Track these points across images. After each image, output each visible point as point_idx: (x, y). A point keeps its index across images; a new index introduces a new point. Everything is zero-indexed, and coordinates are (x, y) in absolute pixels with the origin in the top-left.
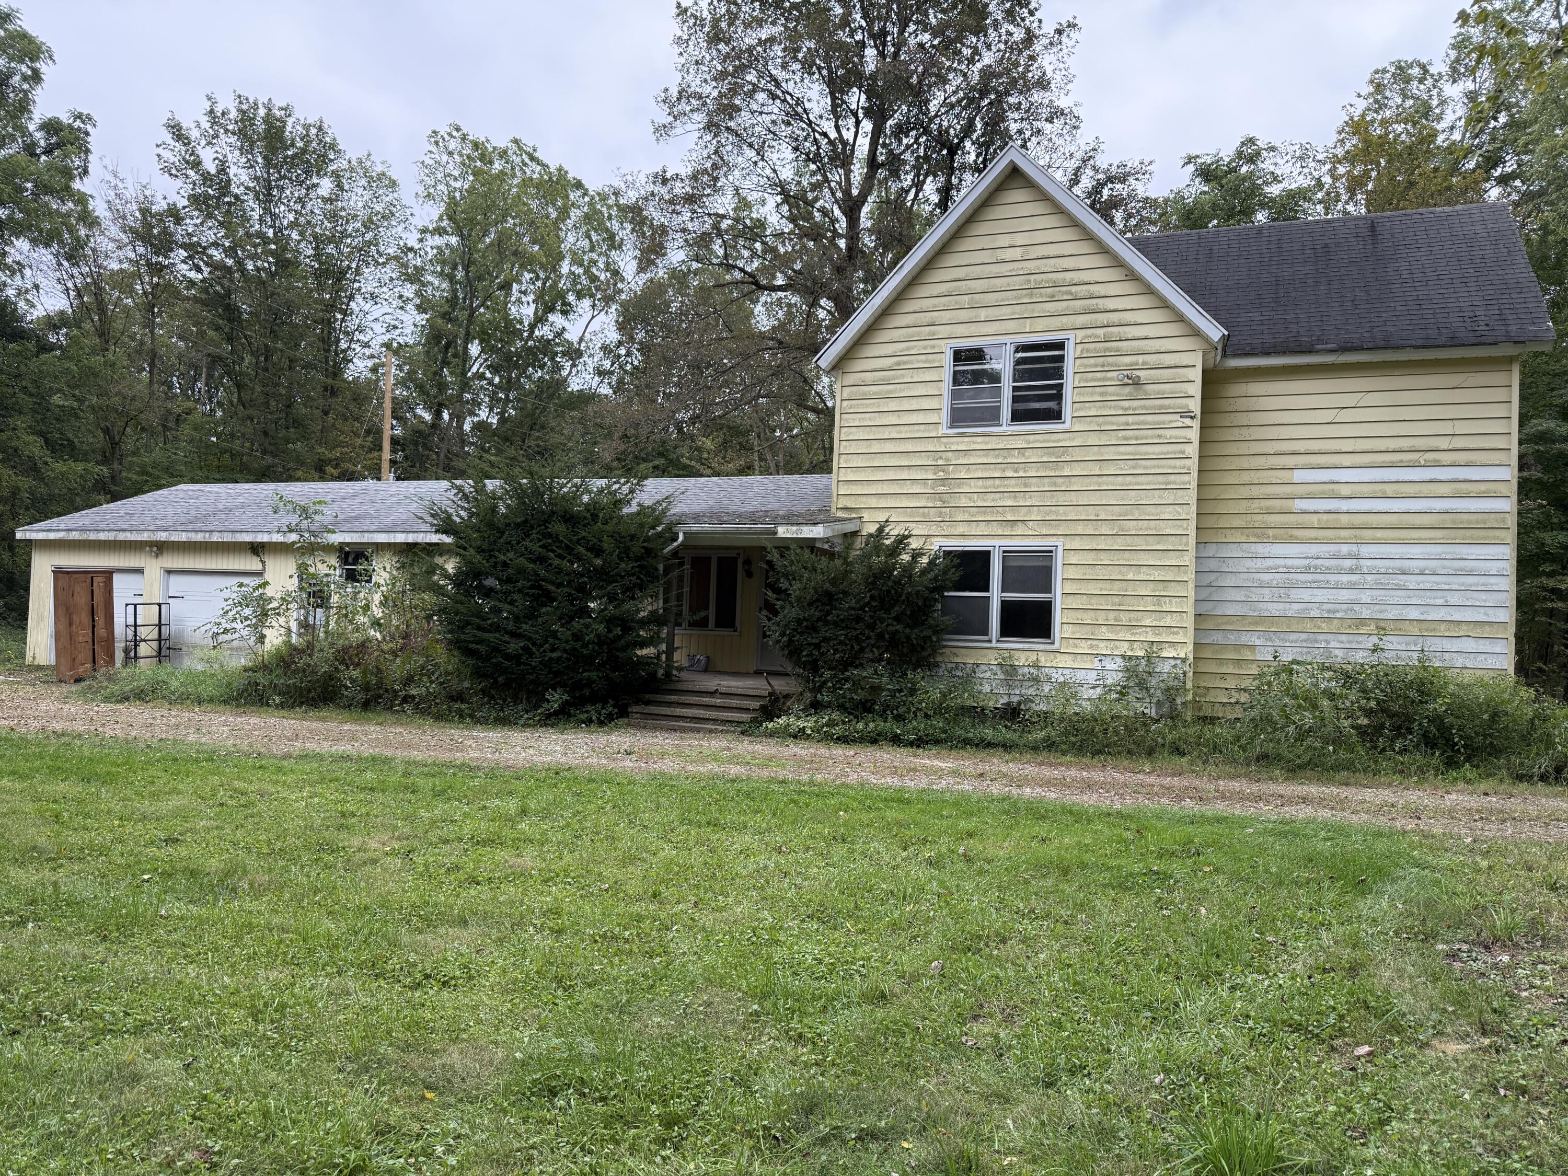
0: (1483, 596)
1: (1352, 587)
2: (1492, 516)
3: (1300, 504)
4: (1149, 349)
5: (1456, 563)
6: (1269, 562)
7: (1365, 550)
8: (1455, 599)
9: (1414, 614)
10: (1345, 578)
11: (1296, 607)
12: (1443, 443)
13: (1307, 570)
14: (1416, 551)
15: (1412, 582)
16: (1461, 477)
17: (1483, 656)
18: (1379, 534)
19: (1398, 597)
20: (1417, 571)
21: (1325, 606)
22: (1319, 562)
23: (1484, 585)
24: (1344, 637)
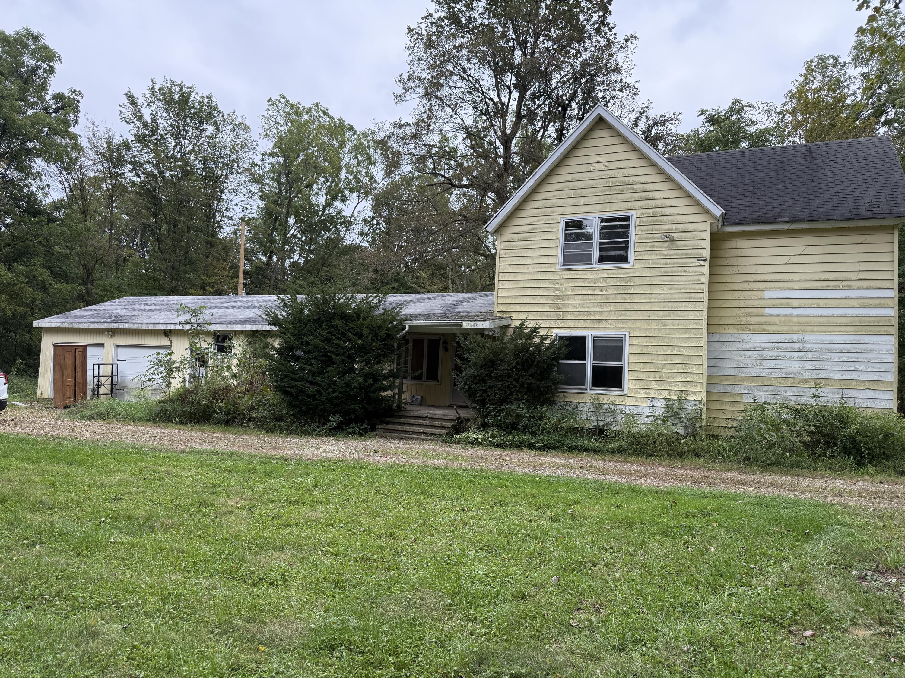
0: (878, 365)
1: (799, 359)
2: (883, 318)
3: (768, 311)
4: (679, 221)
5: (863, 346)
6: (751, 345)
7: (807, 338)
8: (861, 367)
9: (837, 376)
10: (795, 354)
11: (766, 371)
12: (853, 276)
15: (835, 357)
16: (864, 296)
17: (878, 401)
18: (816, 328)
19: (827, 365)
20: (838, 351)
21: (784, 371)
22: (780, 345)
23: (878, 359)
24: (795, 389)
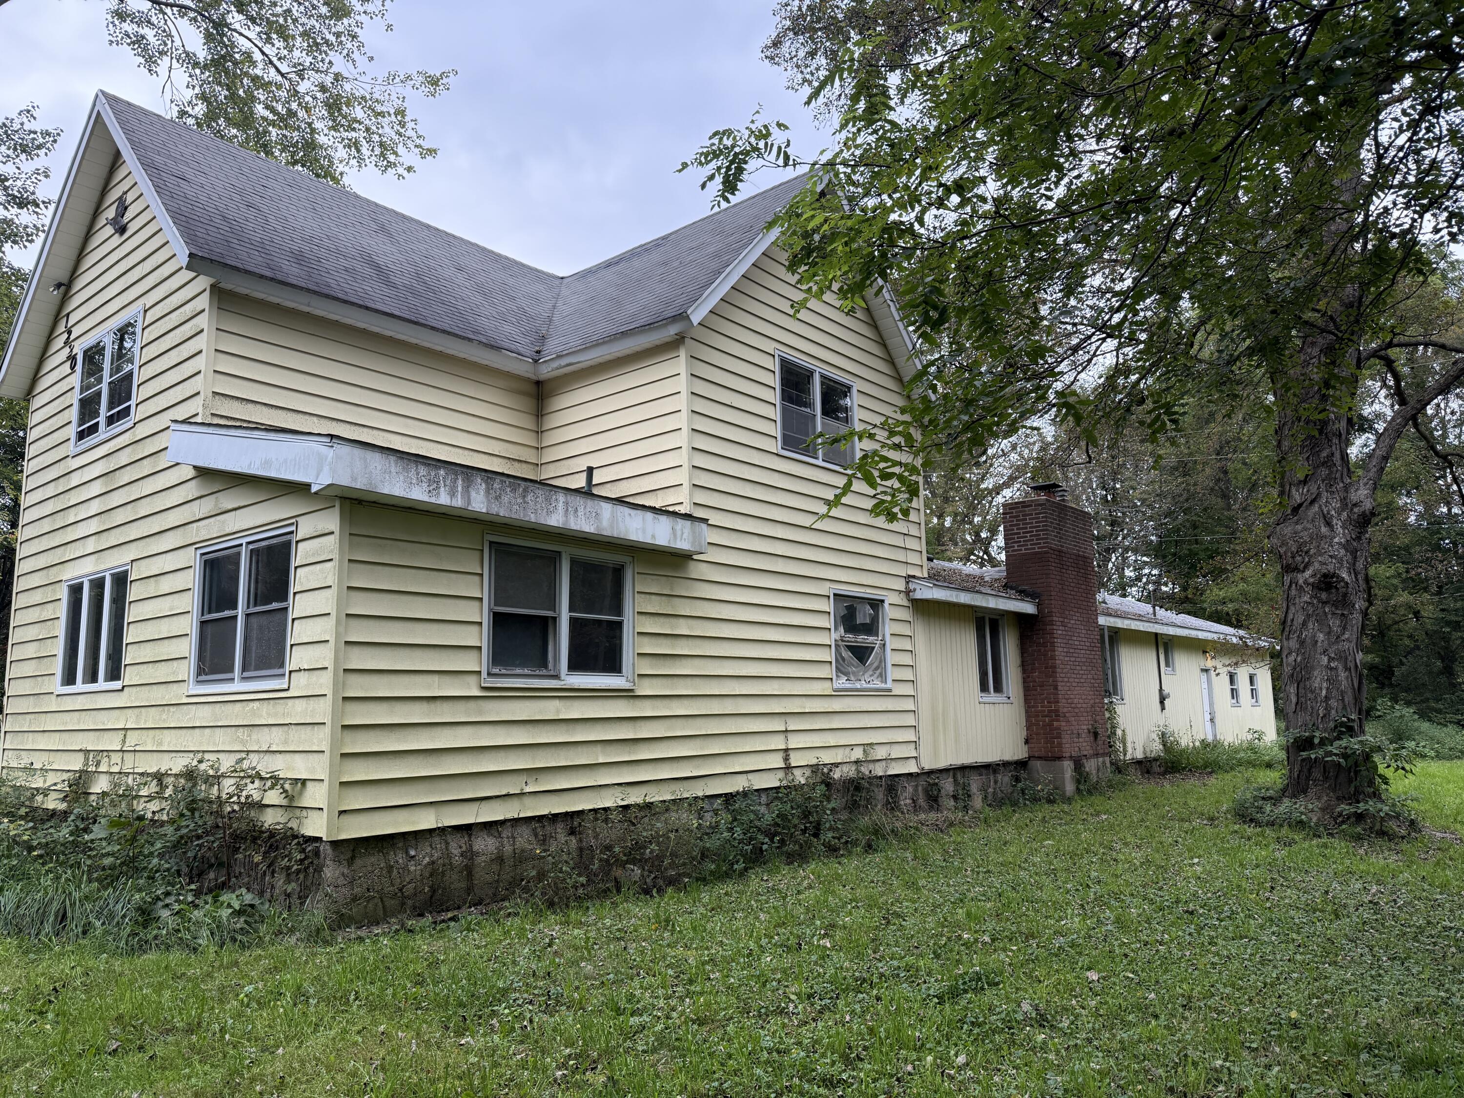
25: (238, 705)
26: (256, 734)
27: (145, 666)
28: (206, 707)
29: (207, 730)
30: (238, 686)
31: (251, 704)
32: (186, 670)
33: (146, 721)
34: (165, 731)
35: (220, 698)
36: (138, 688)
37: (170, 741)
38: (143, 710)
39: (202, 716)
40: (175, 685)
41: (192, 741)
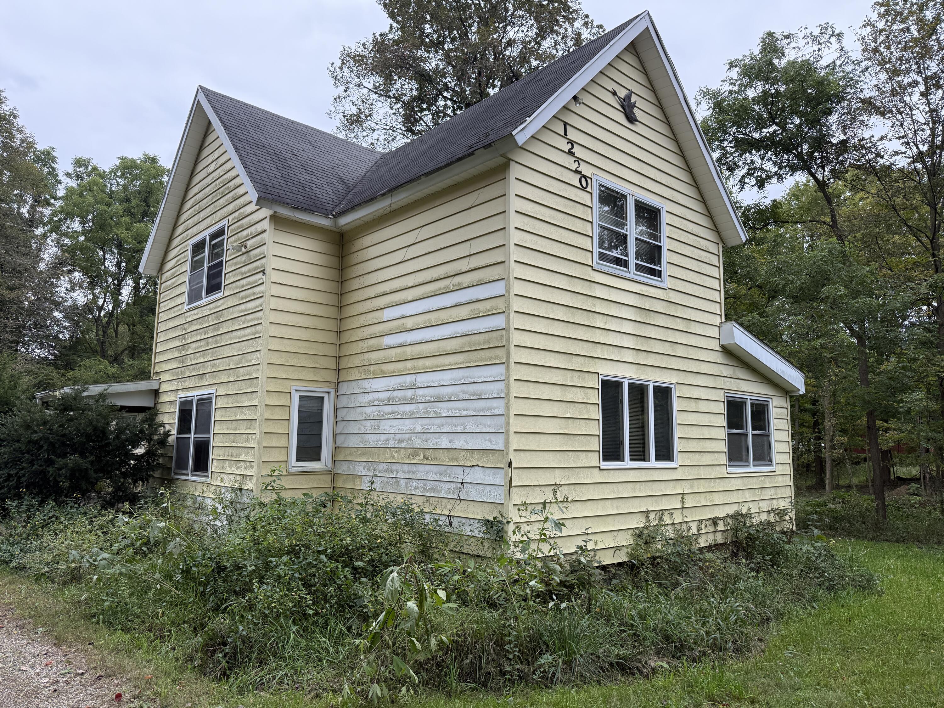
0: (488, 421)
1: (411, 417)
2: (494, 334)
3: (389, 341)
4: (253, 221)
5: (472, 388)
6: (371, 397)
7: (422, 379)
8: (470, 426)
9: (444, 443)
10: (408, 408)
11: (383, 437)
12: (463, 265)
13: (390, 402)
14: (446, 377)
15: (444, 408)
16: (474, 298)
17: (488, 488)
18: (428, 362)
19: (435, 425)
20: (447, 399)
21: (398, 436)
22: (395, 394)
23: (489, 409)
24: (406, 467)
25: (755, 478)
26: (764, 492)
27: (693, 454)
28: (739, 479)
29: (740, 491)
30: (752, 469)
31: (761, 478)
32: (723, 459)
33: (698, 488)
34: (714, 494)
35: (746, 475)
36: (689, 468)
37: (718, 499)
38: (694, 481)
39: (737, 484)
40: (718, 467)
41: (734, 498)
